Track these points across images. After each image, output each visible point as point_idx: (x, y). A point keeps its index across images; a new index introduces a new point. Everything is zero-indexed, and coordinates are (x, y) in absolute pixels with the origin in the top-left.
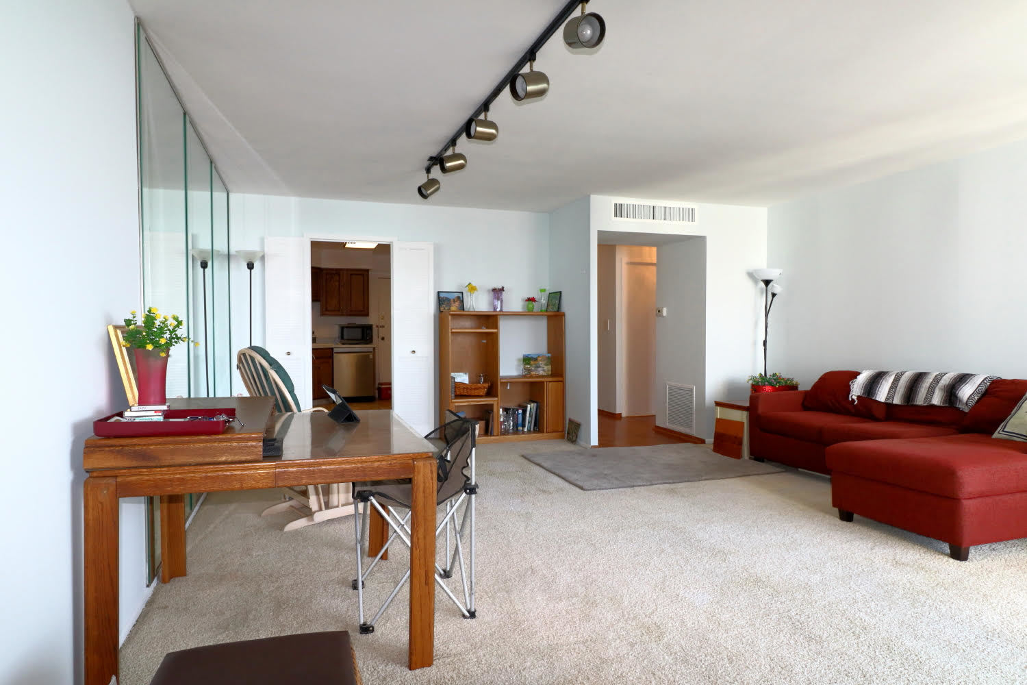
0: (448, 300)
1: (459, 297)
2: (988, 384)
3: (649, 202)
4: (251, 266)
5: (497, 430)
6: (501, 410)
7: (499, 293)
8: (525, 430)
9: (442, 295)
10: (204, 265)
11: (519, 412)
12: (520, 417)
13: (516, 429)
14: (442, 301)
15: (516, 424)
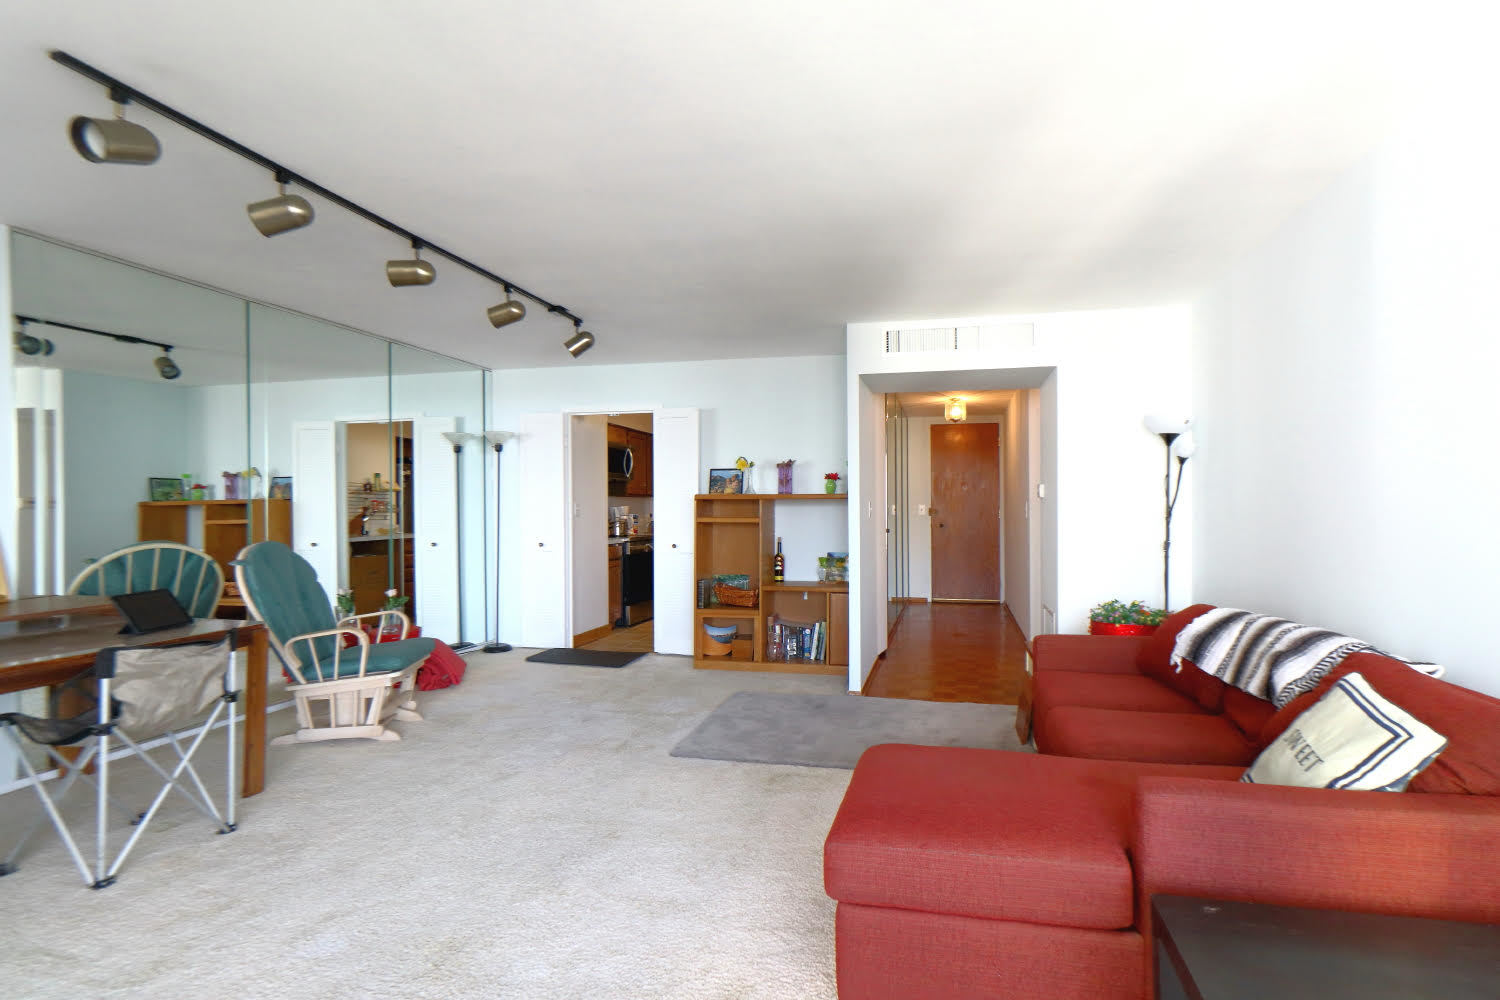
0: (722, 479)
1: (737, 476)
2: (1340, 659)
3: (948, 322)
4: (499, 448)
5: (758, 655)
6: (778, 628)
7: (785, 469)
8: (813, 658)
9: (715, 474)
10: (458, 450)
11: (808, 631)
12: (807, 639)
13: (800, 657)
14: (715, 481)
15: (801, 649)
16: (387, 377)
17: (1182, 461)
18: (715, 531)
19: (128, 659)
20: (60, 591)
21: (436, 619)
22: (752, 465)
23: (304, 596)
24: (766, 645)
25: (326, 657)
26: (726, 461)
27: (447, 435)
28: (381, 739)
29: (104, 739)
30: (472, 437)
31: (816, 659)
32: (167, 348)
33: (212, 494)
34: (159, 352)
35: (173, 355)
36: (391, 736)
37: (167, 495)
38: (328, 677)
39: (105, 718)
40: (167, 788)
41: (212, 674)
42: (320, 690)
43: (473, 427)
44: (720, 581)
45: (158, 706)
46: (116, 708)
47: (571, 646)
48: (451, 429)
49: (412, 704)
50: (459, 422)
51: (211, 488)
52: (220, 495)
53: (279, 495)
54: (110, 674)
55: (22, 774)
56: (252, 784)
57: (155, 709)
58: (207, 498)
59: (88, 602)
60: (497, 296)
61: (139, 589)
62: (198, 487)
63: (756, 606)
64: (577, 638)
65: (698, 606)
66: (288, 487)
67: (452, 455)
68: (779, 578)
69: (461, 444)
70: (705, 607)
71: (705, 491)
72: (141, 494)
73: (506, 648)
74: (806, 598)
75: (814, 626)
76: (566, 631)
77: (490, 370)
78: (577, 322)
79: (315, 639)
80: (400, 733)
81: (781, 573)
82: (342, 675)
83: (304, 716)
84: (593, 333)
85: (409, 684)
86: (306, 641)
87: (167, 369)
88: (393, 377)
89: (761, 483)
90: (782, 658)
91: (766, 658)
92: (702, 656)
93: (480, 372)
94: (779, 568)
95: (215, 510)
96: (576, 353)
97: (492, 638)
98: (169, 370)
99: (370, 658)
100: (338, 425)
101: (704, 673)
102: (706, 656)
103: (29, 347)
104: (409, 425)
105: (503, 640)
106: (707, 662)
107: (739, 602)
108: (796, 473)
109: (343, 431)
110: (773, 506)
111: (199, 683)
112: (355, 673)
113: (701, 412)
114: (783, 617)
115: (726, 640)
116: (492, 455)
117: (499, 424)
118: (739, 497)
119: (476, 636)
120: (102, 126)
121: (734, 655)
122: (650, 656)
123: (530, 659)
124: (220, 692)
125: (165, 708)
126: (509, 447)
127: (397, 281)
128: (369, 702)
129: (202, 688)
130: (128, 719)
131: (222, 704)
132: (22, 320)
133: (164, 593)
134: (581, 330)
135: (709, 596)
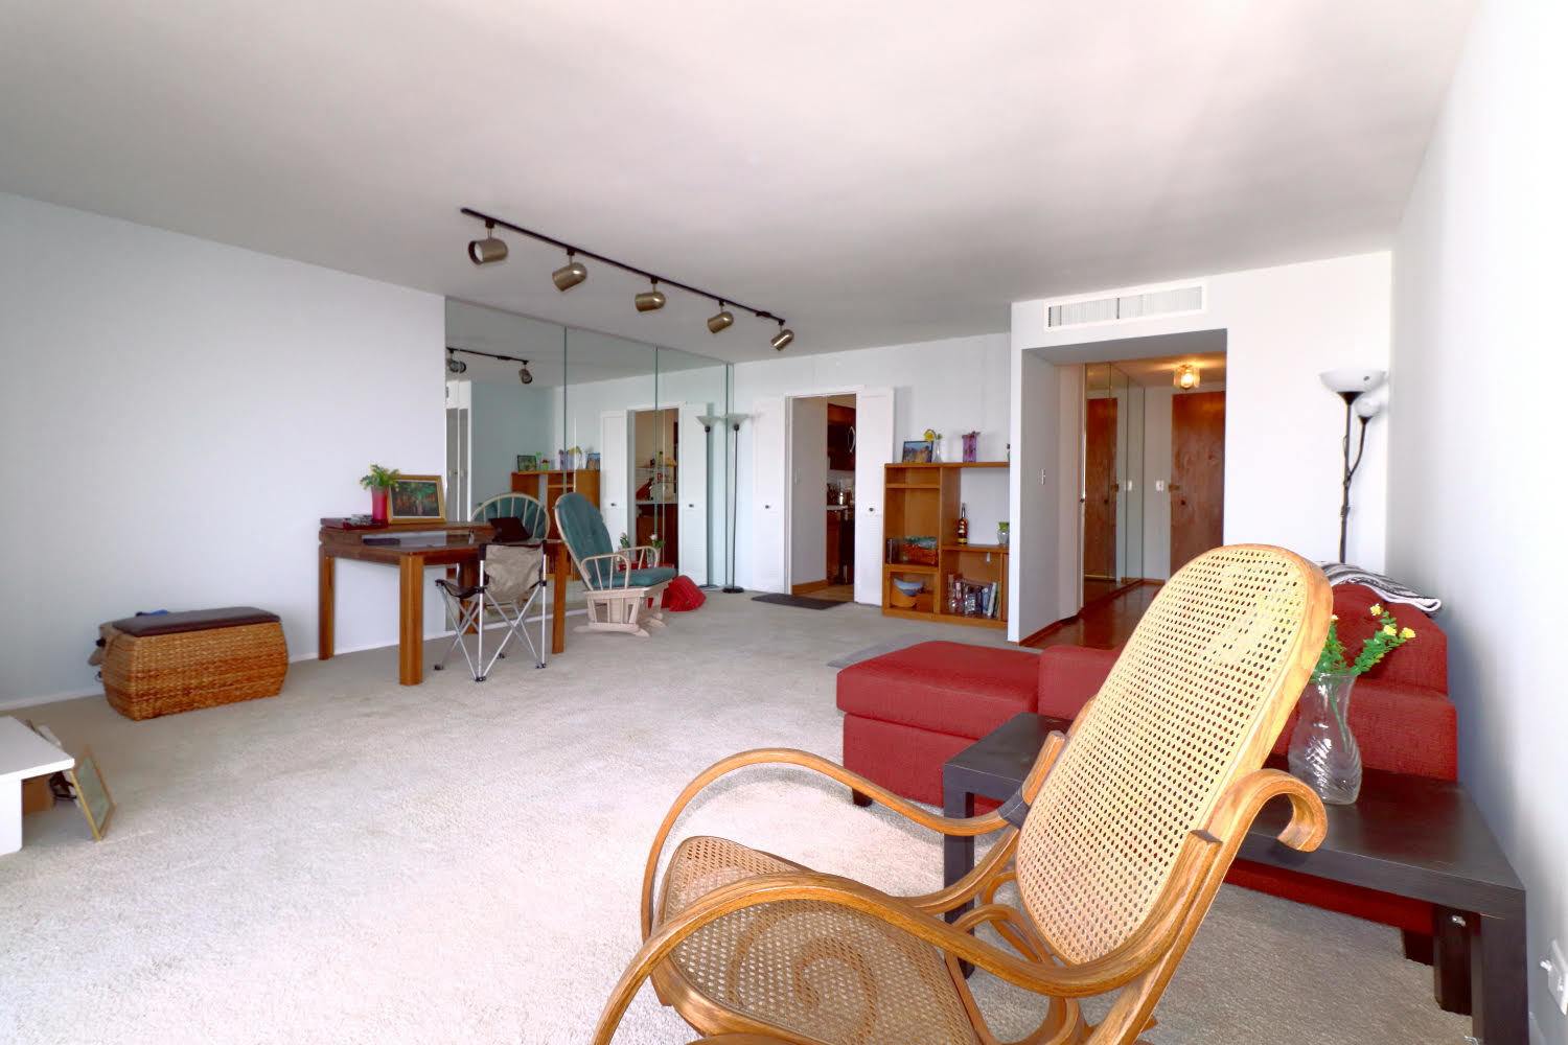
0: (914, 450)
1: (927, 447)
3: (1109, 295)
4: (737, 428)
5: (937, 608)
6: (958, 585)
7: (970, 440)
8: (989, 614)
9: (908, 446)
10: (708, 429)
11: (986, 590)
12: (985, 597)
13: (979, 612)
14: (908, 451)
15: (980, 606)
16: (654, 376)
17: (1365, 420)
18: (908, 497)
19: (493, 550)
20: (469, 519)
21: (692, 565)
22: (939, 437)
23: (594, 532)
24: (946, 598)
25: (605, 575)
26: (917, 435)
27: (700, 419)
28: (637, 634)
29: (481, 595)
30: (718, 419)
31: (993, 616)
32: (525, 362)
33: (553, 467)
34: (520, 366)
35: (529, 367)
36: (644, 633)
37: (527, 468)
38: (606, 587)
39: (481, 585)
40: (511, 632)
41: (533, 567)
42: (602, 595)
43: (720, 411)
44: (911, 542)
45: (506, 581)
46: (487, 578)
47: (790, 592)
48: (704, 413)
49: (660, 616)
50: (710, 407)
51: (553, 462)
52: (558, 467)
53: (592, 468)
54: (484, 559)
55: (448, 628)
56: (557, 648)
57: (505, 584)
58: (550, 470)
59: (477, 524)
60: (713, 308)
61: (503, 516)
62: (545, 461)
63: (936, 565)
64: (794, 588)
65: (886, 560)
66: (598, 461)
67: (705, 434)
68: (962, 540)
69: (711, 425)
70: (893, 562)
71: (899, 460)
72: (512, 467)
73: (740, 591)
74: (988, 560)
75: (991, 585)
76: (786, 579)
77: (733, 364)
78: (781, 322)
79: (599, 560)
80: (650, 632)
81: (965, 536)
82: (614, 587)
83: (591, 611)
84: (792, 329)
85: (658, 600)
86: (593, 561)
87: (525, 377)
88: (659, 375)
89: (949, 452)
90: (960, 612)
91: (945, 611)
92: (890, 606)
93: (723, 367)
94: (962, 531)
95: (555, 478)
96: (780, 348)
97: (730, 582)
98: (526, 378)
99: (631, 577)
100: (629, 413)
101: (892, 619)
102: (892, 606)
103: (455, 368)
104: (675, 411)
105: (738, 584)
106: (893, 610)
107: (924, 560)
108: (980, 444)
109: (633, 417)
110: (959, 474)
111: (526, 571)
112: (622, 586)
113: (896, 391)
114: (965, 576)
115: (913, 594)
116: (732, 433)
117: (739, 408)
118: (929, 465)
119: (719, 581)
120: (481, 243)
121: (918, 607)
122: (850, 604)
123: (754, 599)
124: (538, 579)
125: (510, 584)
126: (745, 427)
127: (642, 308)
128: (631, 607)
129: (528, 575)
130: (492, 586)
131: (538, 586)
132: (451, 350)
133: (517, 521)
134: (785, 327)
135: (895, 553)
